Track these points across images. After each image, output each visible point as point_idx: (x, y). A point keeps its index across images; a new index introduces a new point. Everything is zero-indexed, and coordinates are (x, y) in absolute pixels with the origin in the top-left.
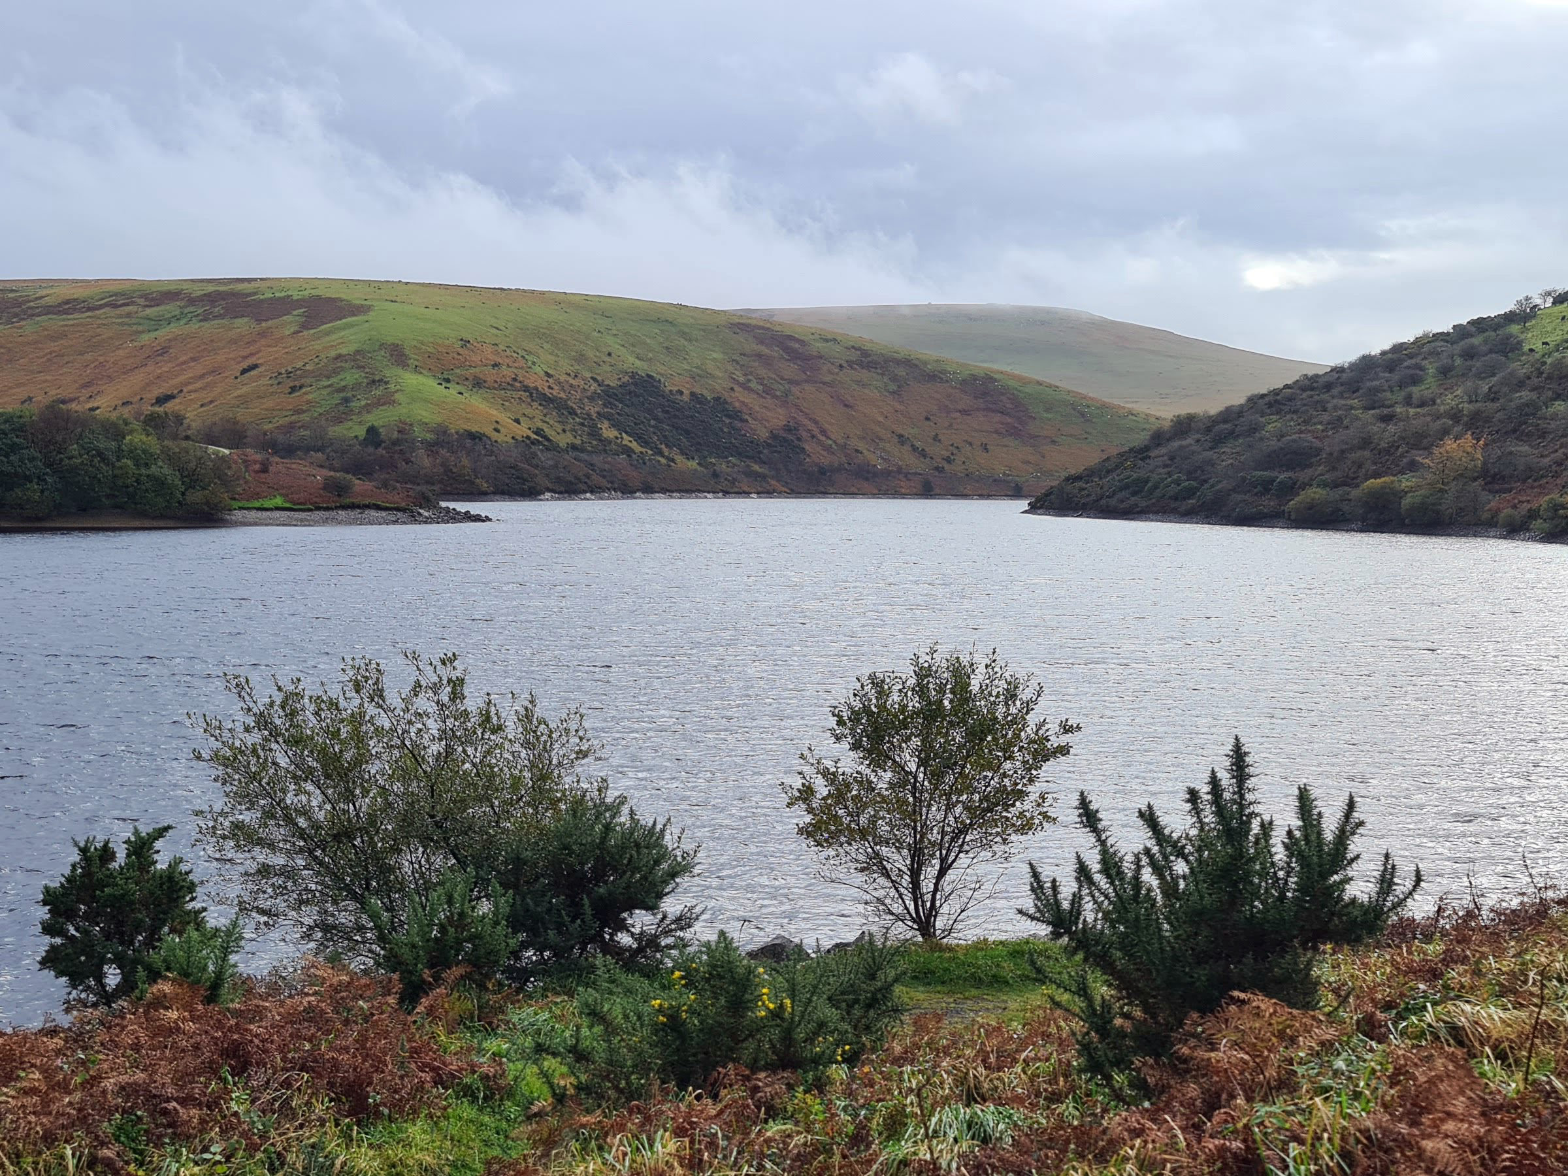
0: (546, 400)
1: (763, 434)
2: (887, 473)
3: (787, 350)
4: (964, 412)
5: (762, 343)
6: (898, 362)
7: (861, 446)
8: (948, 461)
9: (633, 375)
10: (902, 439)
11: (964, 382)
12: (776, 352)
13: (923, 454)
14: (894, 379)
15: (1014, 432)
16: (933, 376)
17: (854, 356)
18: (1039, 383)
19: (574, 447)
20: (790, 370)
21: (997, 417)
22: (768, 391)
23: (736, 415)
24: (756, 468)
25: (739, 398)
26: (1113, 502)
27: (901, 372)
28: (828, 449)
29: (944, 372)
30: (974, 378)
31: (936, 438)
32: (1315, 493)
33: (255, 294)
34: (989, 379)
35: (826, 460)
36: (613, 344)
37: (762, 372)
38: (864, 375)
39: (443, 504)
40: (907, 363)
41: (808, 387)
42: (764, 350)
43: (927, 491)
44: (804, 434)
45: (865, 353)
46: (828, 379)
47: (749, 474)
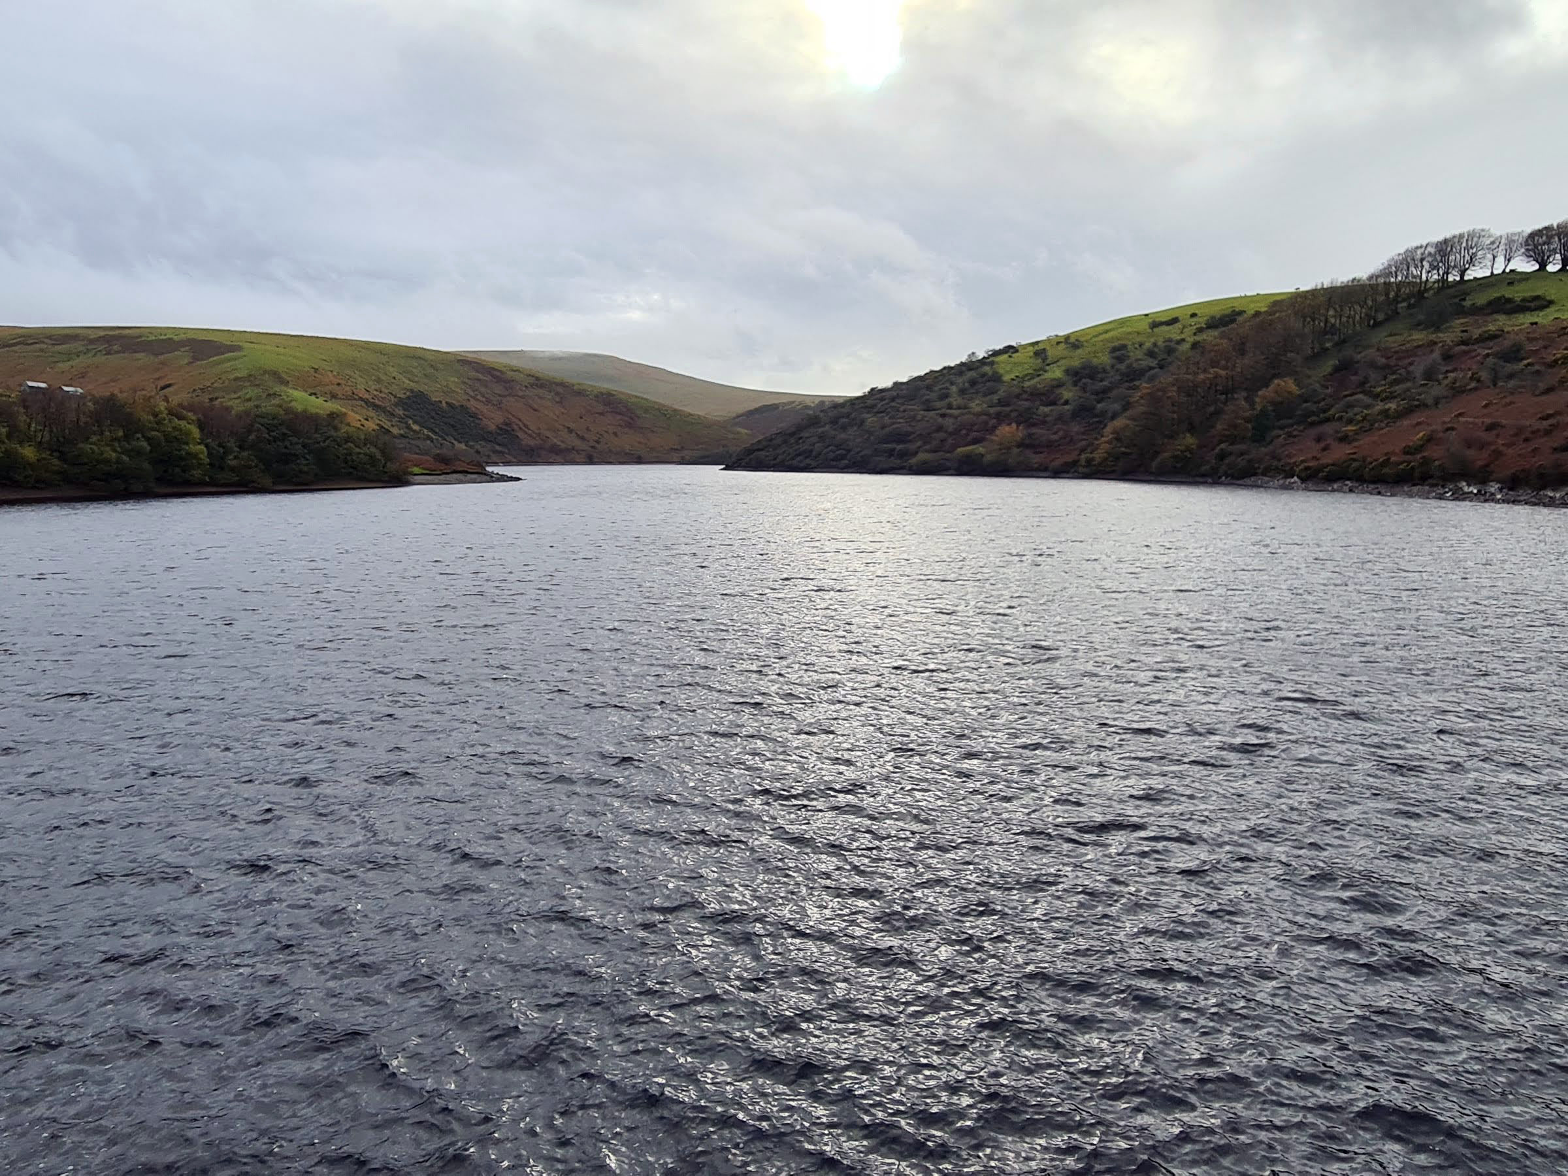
0: (376, 407)
1: (493, 427)
2: (567, 450)
3: (493, 376)
4: (602, 414)
5: (477, 371)
6: (557, 384)
7: (548, 434)
8: (598, 442)
9: (412, 391)
10: (570, 431)
11: (596, 396)
12: (488, 378)
13: (583, 438)
14: (557, 394)
15: (629, 425)
16: (580, 393)
17: (532, 380)
18: (636, 397)
19: (402, 435)
20: (499, 389)
21: (619, 417)
22: (488, 401)
23: (474, 416)
24: (498, 448)
25: (473, 405)
26: (795, 462)
27: (560, 389)
28: (530, 436)
29: (585, 390)
30: (602, 394)
31: (588, 429)
32: (922, 456)
33: (140, 337)
34: (609, 394)
35: (532, 443)
36: (393, 371)
37: (483, 389)
38: (540, 391)
39: (489, 469)
40: (562, 384)
41: (511, 399)
42: (481, 376)
43: (590, 461)
44: (515, 427)
45: (538, 379)
46: (521, 393)
47: (495, 452)
